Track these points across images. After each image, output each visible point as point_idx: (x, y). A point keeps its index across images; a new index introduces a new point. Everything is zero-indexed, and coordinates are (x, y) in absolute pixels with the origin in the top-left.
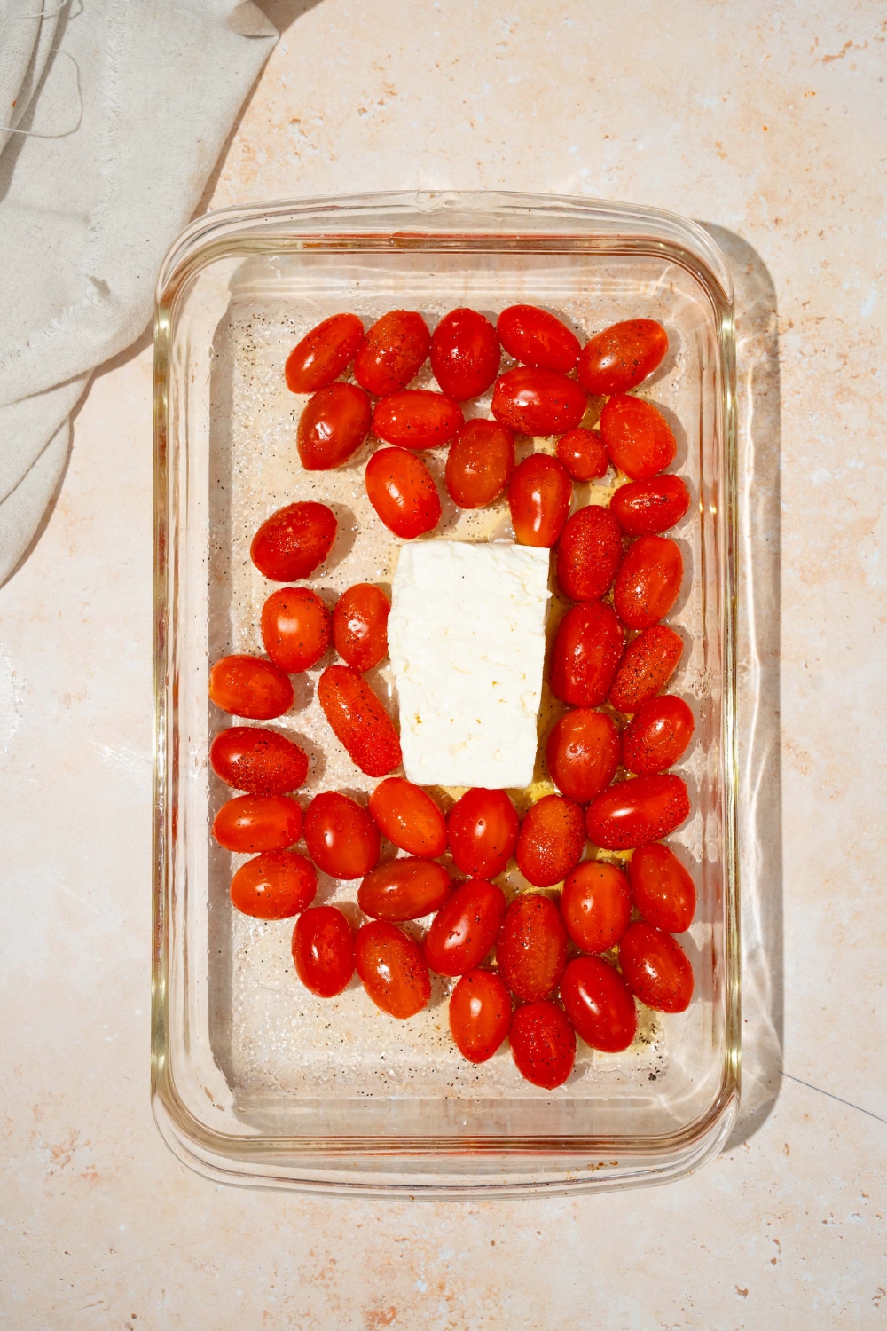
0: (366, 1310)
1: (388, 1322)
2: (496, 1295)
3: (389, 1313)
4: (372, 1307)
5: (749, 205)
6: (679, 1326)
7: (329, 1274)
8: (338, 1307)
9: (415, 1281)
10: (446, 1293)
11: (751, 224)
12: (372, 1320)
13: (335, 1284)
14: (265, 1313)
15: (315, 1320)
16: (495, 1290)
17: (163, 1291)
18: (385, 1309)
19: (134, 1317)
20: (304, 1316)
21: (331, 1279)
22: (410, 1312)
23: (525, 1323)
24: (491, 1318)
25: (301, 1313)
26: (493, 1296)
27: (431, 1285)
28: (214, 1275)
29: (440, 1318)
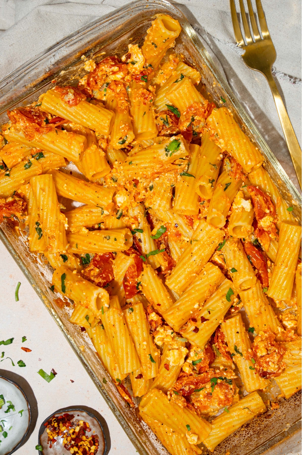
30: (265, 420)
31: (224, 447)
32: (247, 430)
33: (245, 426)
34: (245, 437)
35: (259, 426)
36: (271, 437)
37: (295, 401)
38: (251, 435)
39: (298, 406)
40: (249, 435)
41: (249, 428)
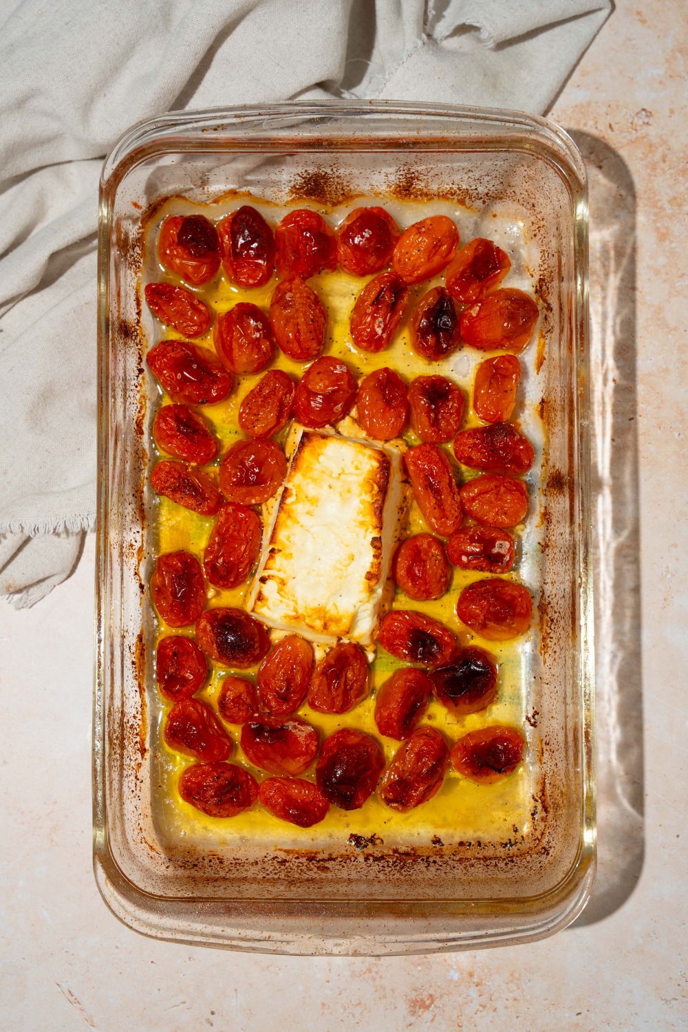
0: (408, 998)
1: (427, 1007)
2: (518, 979)
3: (428, 999)
4: (413, 995)
5: (667, 61)
6: (676, 999)
7: (375, 969)
8: (385, 997)
9: (448, 971)
10: (476, 979)
11: (671, 76)
12: (414, 1007)
13: (381, 977)
14: (323, 1004)
15: (366, 1009)
16: (517, 975)
17: (236, 990)
18: (425, 996)
19: (213, 1013)
20: (356, 1005)
21: (377, 973)
22: (445, 998)
23: (544, 1002)
24: (515, 1000)
25: (354, 1003)
26: (515, 981)
27: (462, 974)
28: (278, 974)
29: (471, 1002)
30: (315, 870)
31: (227, 870)
32: (278, 867)
33: (280, 860)
34: (268, 874)
35: (300, 874)
36: (307, 897)
37: (379, 872)
38: (279, 878)
39: (379, 882)
40: (276, 877)
41: (283, 867)
